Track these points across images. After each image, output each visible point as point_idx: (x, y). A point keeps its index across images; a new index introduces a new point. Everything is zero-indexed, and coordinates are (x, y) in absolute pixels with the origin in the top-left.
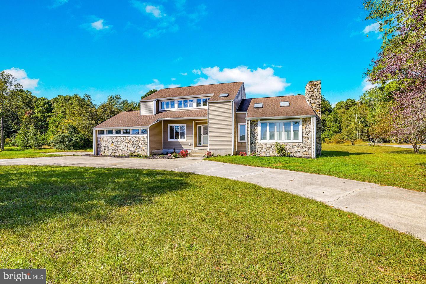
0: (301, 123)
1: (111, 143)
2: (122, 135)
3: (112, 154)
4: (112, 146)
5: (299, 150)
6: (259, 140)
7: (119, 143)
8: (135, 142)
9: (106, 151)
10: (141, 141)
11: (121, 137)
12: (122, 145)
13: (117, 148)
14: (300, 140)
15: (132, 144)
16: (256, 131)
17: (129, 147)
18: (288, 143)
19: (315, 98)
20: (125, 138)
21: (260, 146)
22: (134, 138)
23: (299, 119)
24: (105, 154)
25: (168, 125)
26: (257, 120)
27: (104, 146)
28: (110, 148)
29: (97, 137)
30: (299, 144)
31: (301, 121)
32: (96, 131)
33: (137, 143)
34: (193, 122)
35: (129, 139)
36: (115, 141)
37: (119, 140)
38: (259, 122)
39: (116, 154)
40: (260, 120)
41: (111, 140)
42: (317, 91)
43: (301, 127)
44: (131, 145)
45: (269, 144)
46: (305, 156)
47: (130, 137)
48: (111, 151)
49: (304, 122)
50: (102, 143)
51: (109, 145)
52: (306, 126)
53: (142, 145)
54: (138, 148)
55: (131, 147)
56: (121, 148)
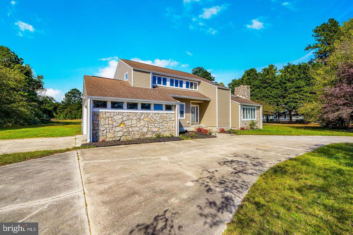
1: (120, 121)
2: (139, 111)
3: (121, 139)
4: (122, 126)
6: (242, 119)
7: (134, 122)
8: (158, 121)
9: (109, 135)
10: (165, 119)
11: (138, 114)
13: (131, 129)
14: (256, 119)
15: (155, 122)
17: (150, 127)
20: (144, 115)
21: (243, 123)
22: (157, 115)
23: (255, 106)
24: (107, 140)
27: (107, 126)
28: (118, 129)
31: (255, 108)
33: (160, 122)
34: (191, 101)
35: (150, 117)
36: (128, 120)
37: (135, 118)
38: (242, 107)
39: (129, 138)
40: (243, 105)
41: (120, 117)
43: (256, 111)
44: (152, 124)
45: (246, 121)
46: (257, 128)
47: (151, 114)
48: (120, 134)
50: (102, 122)
51: (115, 124)
52: (258, 111)
53: (166, 124)
56: (138, 129)
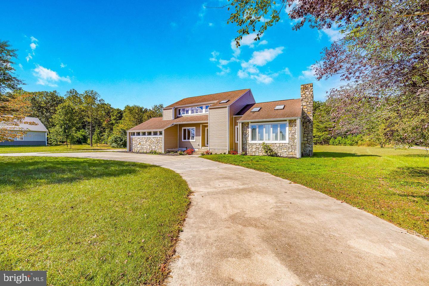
0: (288, 124)
1: (139, 142)
2: (146, 136)
3: (139, 151)
4: (140, 145)
5: (286, 151)
6: (250, 141)
7: (144, 143)
8: (155, 142)
9: (136, 149)
10: (159, 141)
11: (146, 138)
12: (146, 144)
13: (143, 146)
14: (287, 141)
15: (153, 143)
16: (247, 132)
18: (275, 144)
19: (307, 100)
20: (148, 138)
21: (251, 146)
22: (154, 138)
23: (286, 121)
24: (135, 151)
25: (182, 128)
26: (248, 123)
27: (135, 144)
28: (138, 146)
29: (130, 138)
30: (286, 144)
32: (130, 133)
34: (201, 125)
35: (151, 139)
36: (142, 141)
37: (144, 140)
38: (250, 124)
39: (142, 151)
40: (251, 123)
41: (139, 140)
42: (308, 94)
43: (287, 128)
45: (258, 144)
46: (291, 156)
47: (152, 138)
48: (139, 149)
49: (290, 124)
50: (134, 142)
51: (137, 144)
52: (292, 128)
54: (157, 146)
55: (152, 146)
56: (145, 147)
